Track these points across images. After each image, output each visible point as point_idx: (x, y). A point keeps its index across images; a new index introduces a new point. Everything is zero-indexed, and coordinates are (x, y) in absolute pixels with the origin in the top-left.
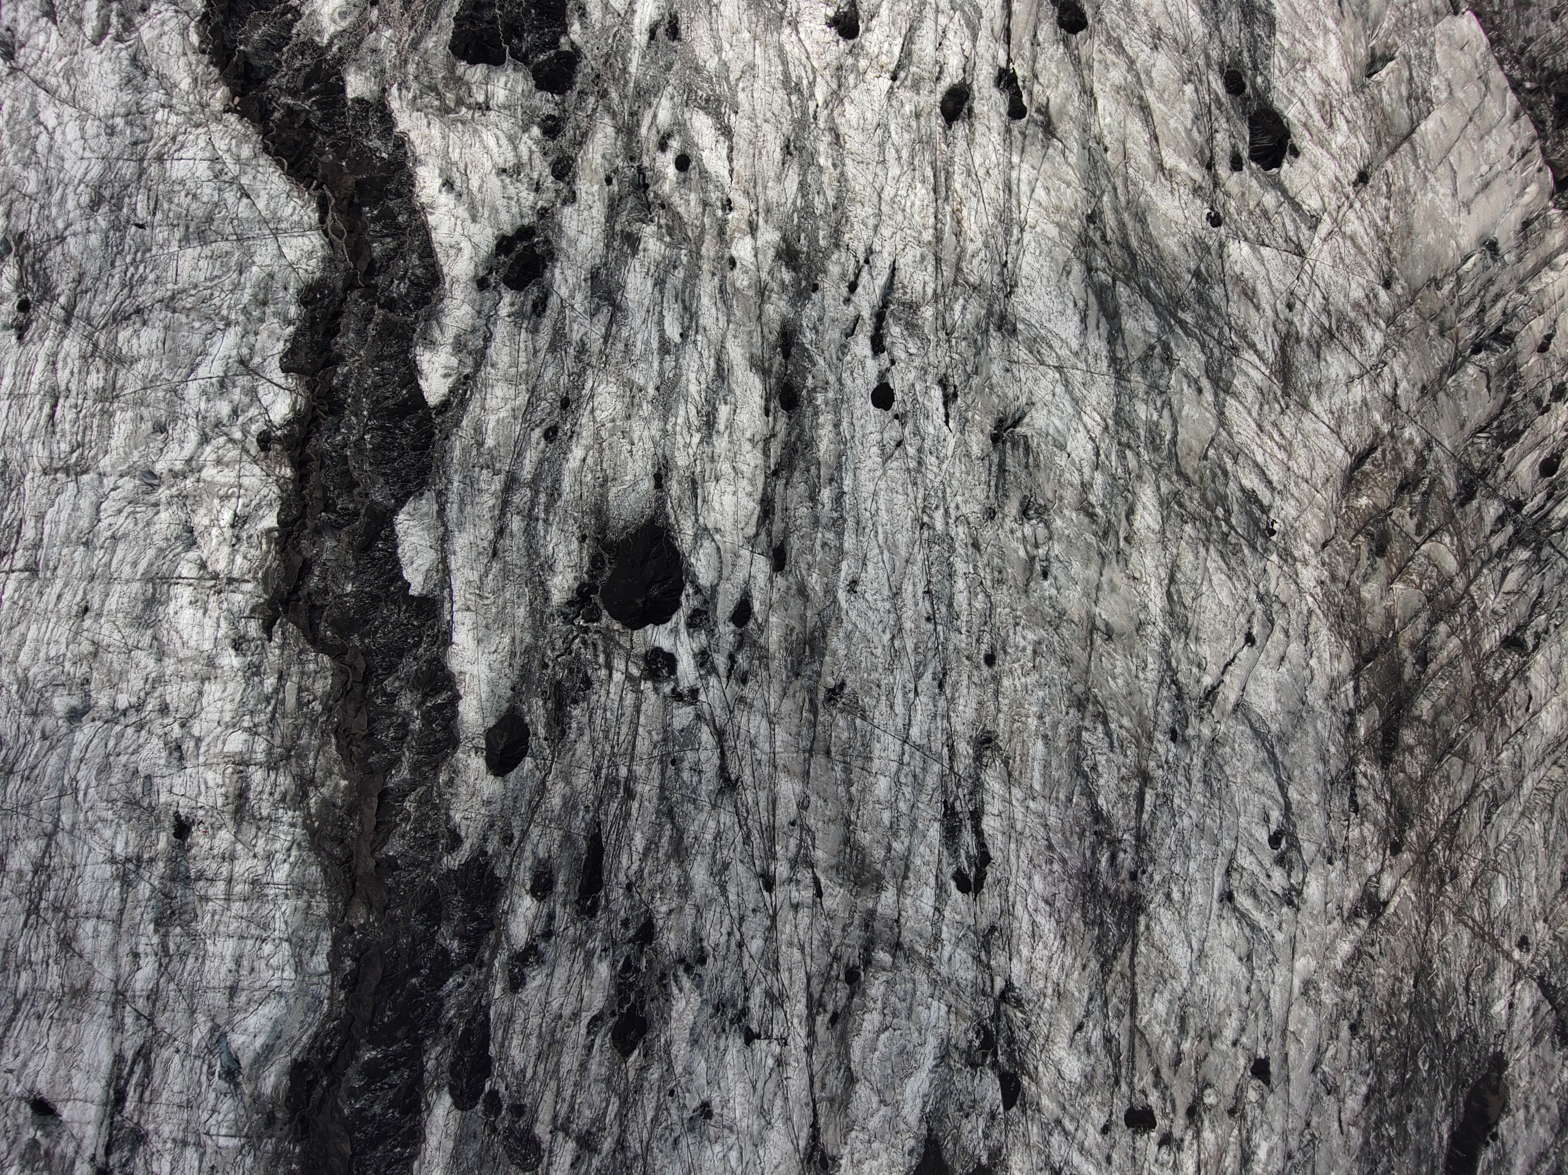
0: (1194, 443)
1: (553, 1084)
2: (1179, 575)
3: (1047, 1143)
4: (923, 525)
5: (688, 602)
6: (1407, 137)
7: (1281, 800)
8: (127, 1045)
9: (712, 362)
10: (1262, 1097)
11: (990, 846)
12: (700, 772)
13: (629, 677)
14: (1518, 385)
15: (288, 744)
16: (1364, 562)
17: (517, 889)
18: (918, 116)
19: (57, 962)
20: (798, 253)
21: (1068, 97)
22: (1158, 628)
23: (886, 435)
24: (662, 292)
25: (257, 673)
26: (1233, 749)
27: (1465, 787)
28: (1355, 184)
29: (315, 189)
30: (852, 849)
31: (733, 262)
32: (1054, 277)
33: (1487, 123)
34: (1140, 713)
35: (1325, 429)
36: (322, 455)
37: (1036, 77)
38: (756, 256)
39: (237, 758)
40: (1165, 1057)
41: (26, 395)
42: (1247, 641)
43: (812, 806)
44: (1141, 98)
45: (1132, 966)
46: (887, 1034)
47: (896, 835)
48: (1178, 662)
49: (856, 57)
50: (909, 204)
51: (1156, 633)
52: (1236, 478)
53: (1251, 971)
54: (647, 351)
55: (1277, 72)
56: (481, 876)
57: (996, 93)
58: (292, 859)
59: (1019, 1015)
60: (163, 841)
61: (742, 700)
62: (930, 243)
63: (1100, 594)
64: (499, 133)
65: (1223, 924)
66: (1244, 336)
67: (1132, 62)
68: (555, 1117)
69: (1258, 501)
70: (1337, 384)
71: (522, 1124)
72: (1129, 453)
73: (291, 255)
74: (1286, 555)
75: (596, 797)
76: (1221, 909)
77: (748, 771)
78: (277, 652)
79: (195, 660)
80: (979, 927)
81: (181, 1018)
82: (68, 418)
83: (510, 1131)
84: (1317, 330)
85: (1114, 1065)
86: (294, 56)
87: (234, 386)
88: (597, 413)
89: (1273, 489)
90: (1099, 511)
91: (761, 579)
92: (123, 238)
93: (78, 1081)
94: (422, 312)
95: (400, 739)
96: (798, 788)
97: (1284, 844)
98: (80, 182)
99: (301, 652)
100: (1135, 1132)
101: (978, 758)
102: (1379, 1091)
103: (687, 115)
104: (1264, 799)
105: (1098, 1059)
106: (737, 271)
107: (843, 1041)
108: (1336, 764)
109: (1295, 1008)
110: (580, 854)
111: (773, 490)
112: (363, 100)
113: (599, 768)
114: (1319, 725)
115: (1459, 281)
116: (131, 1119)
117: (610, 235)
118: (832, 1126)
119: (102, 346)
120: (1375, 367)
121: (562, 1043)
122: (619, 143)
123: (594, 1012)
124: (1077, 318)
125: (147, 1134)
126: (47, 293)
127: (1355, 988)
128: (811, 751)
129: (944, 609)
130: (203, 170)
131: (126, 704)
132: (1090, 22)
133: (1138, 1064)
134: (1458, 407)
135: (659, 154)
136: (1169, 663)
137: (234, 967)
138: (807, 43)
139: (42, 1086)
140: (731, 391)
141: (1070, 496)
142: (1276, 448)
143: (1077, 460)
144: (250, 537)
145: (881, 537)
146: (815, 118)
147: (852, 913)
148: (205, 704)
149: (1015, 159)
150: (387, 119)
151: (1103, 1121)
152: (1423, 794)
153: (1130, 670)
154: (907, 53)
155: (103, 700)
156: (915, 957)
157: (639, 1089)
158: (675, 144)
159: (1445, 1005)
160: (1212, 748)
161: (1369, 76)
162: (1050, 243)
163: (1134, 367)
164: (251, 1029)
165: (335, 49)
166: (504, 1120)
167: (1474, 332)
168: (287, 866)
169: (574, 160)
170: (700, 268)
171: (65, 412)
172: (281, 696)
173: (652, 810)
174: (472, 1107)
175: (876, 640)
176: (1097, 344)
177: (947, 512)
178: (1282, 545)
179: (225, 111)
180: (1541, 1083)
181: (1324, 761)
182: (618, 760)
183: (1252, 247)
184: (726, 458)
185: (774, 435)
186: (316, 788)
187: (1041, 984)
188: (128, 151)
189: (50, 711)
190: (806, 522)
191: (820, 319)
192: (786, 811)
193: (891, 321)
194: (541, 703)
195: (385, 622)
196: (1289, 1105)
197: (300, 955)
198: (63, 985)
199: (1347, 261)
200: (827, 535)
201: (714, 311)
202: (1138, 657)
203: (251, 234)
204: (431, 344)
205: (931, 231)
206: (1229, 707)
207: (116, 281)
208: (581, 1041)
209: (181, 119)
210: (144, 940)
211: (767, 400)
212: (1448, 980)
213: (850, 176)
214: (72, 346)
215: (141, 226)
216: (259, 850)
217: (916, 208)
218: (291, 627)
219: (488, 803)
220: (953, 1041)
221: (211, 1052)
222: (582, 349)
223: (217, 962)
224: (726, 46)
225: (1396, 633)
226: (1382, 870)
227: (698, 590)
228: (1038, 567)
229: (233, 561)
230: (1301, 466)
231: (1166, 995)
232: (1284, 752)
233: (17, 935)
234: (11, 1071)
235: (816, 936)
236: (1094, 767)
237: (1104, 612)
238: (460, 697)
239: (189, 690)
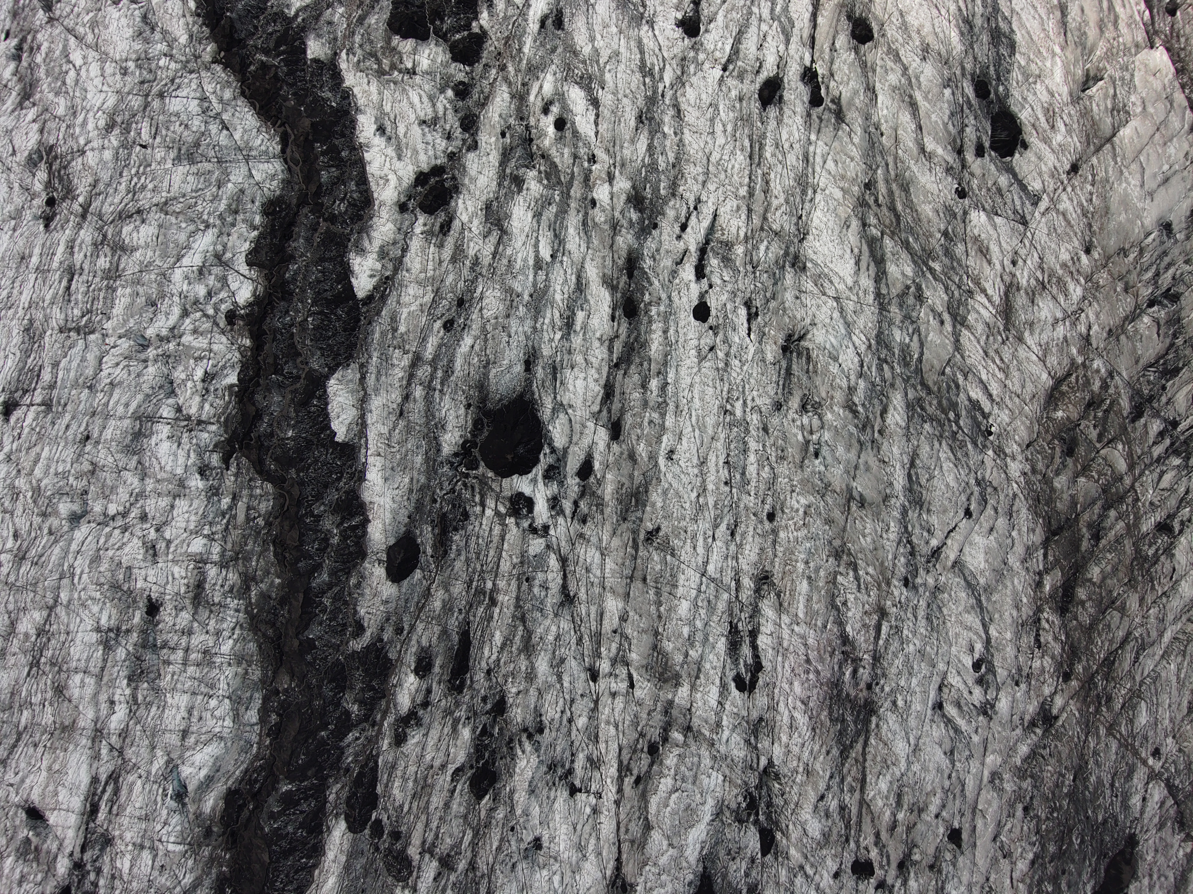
0: (935, 362)
1: (423, 818)
2: (918, 462)
3: (792, 883)
4: (726, 412)
5: (545, 460)
6: (1109, 140)
7: (984, 636)
8: (102, 770)
9: (574, 278)
10: (955, 857)
11: (762, 658)
12: (547, 588)
13: (497, 513)
14: (1181, 333)
15: (237, 549)
16: (1058, 460)
17: (403, 669)
18: (741, 100)
19: (51, 704)
20: (644, 198)
21: (856, 92)
22: (899, 501)
23: (702, 342)
24: (539, 222)
25: (216, 494)
26: (950, 596)
27: (1121, 634)
28: (1068, 173)
29: (279, 127)
30: (658, 654)
31: (594, 203)
32: (837, 229)
33: (1170, 133)
34: (882, 564)
35: (1034, 358)
36: (275, 331)
37: (832, 75)
38: (612, 199)
39: (198, 558)
40: (884, 823)
41: (49, 271)
42: (966, 514)
43: (630, 619)
44: (911, 97)
45: (864, 754)
46: (677, 794)
47: (692, 645)
48: (913, 527)
49: (697, 51)
50: (730, 166)
51: (898, 505)
52: (966, 391)
53: (953, 763)
54: (525, 266)
55: (1015, 83)
56: (377, 657)
57: (801, 86)
58: (235, 636)
59: (777, 785)
60: (138, 617)
61: (581, 536)
62: (744, 197)
63: (857, 472)
64: (422, 93)
65: (934, 726)
66: (978, 283)
67: (905, 69)
68: (424, 842)
69: (981, 409)
70: (1045, 324)
71: (398, 846)
72: (885, 367)
73: (258, 176)
74: (1000, 452)
75: (468, 602)
76: (933, 715)
77: (583, 590)
78: (232, 478)
79: (169, 481)
80: (751, 718)
81: (144, 752)
82: (81, 290)
83: (389, 851)
84: (1033, 282)
85: (846, 827)
86: (268, 23)
87: (210, 274)
88: (485, 311)
89: (993, 401)
90: (860, 409)
91: (601, 446)
92: (129, 155)
93: (63, 795)
94: (356, 227)
95: (322, 550)
96: (621, 605)
97: (983, 669)
98: (99, 109)
99: (251, 480)
100: (858, 878)
101: (757, 591)
102: (1042, 858)
103: (566, 88)
104: (971, 634)
105: (834, 822)
106: (596, 210)
107: (644, 797)
108: (1027, 611)
109: (983, 792)
110: (453, 645)
111: (614, 378)
112: (319, 60)
113: (471, 581)
114: (1016, 581)
115: (1141, 251)
116: (102, 827)
117: (502, 176)
118: (632, 861)
119: (110, 237)
120: (1074, 313)
121: (432, 786)
122: (513, 106)
123: (458, 765)
124: (852, 261)
125: (113, 838)
126: (69, 193)
127: (1029, 780)
128: (631, 578)
129: (738, 476)
130: (194, 106)
131: (115, 512)
132: (876, 36)
133: (864, 828)
134: (1134, 348)
135: (542, 116)
136: (906, 528)
137: (186, 716)
138: (660, 39)
139: (35, 797)
140: (587, 301)
141: (839, 397)
142: (997, 370)
143: (846, 369)
144: (216, 390)
145: (694, 419)
146: (663, 96)
147: (656, 701)
148: (175, 515)
149: (813, 137)
150: (337, 76)
151: (835, 868)
152: (1090, 638)
153: (876, 531)
154: (735, 51)
155: (97, 508)
156: (702, 737)
157: (488, 825)
158: (555, 109)
159: (1095, 796)
160: (934, 593)
161: (1084, 91)
162: (835, 203)
163: (894, 301)
164: (197, 763)
165: (299, 20)
166: (385, 842)
167: (1150, 291)
168: (231, 642)
169: (478, 117)
170: (568, 206)
171: (78, 285)
172: (233, 512)
173: (509, 615)
174: (361, 831)
175: (686, 496)
176: (867, 282)
177: (745, 402)
178: (997, 443)
179: (213, 62)
180: (1163, 858)
181: (1018, 608)
182: (486, 575)
183: (988, 216)
184: (580, 351)
185: (617, 337)
186: (257, 584)
187: (795, 763)
188: (137, 88)
189: (56, 513)
190: (638, 404)
191: (658, 250)
192: (610, 622)
193: (711, 254)
194: (430, 529)
195: (316, 461)
196: (975, 864)
197: (237, 710)
198: (55, 722)
199: (1059, 231)
200: (653, 415)
201: (577, 239)
202: (883, 521)
203: (228, 159)
204: (362, 252)
205: (746, 188)
206: (949, 564)
207: (123, 187)
208: (446, 786)
209: (179, 66)
210: (119, 691)
211: (614, 309)
212: (1098, 777)
213: (687, 142)
214: (87, 235)
215: (144, 147)
216: (210, 628)
217: (736, 170)
218: (244, 460)
219: (385, 602)
220: (726, 803)
221: (165, 779)
222: (476, 262)
223: (174, 711)
224: (598, 37)
225: (1077, 515)
226: (1055, 692)
227: (553, 451)
228: (811, 449)
229: (202, 407)
230: (1014, 384)
231: (888, 777)
232: (989, 599)
233: (21, 682)
234: (12, 785)
235: (627, 717)
236: (845, 603)
237: (860, 486)
238: (369, 521)
239: (164, 504)
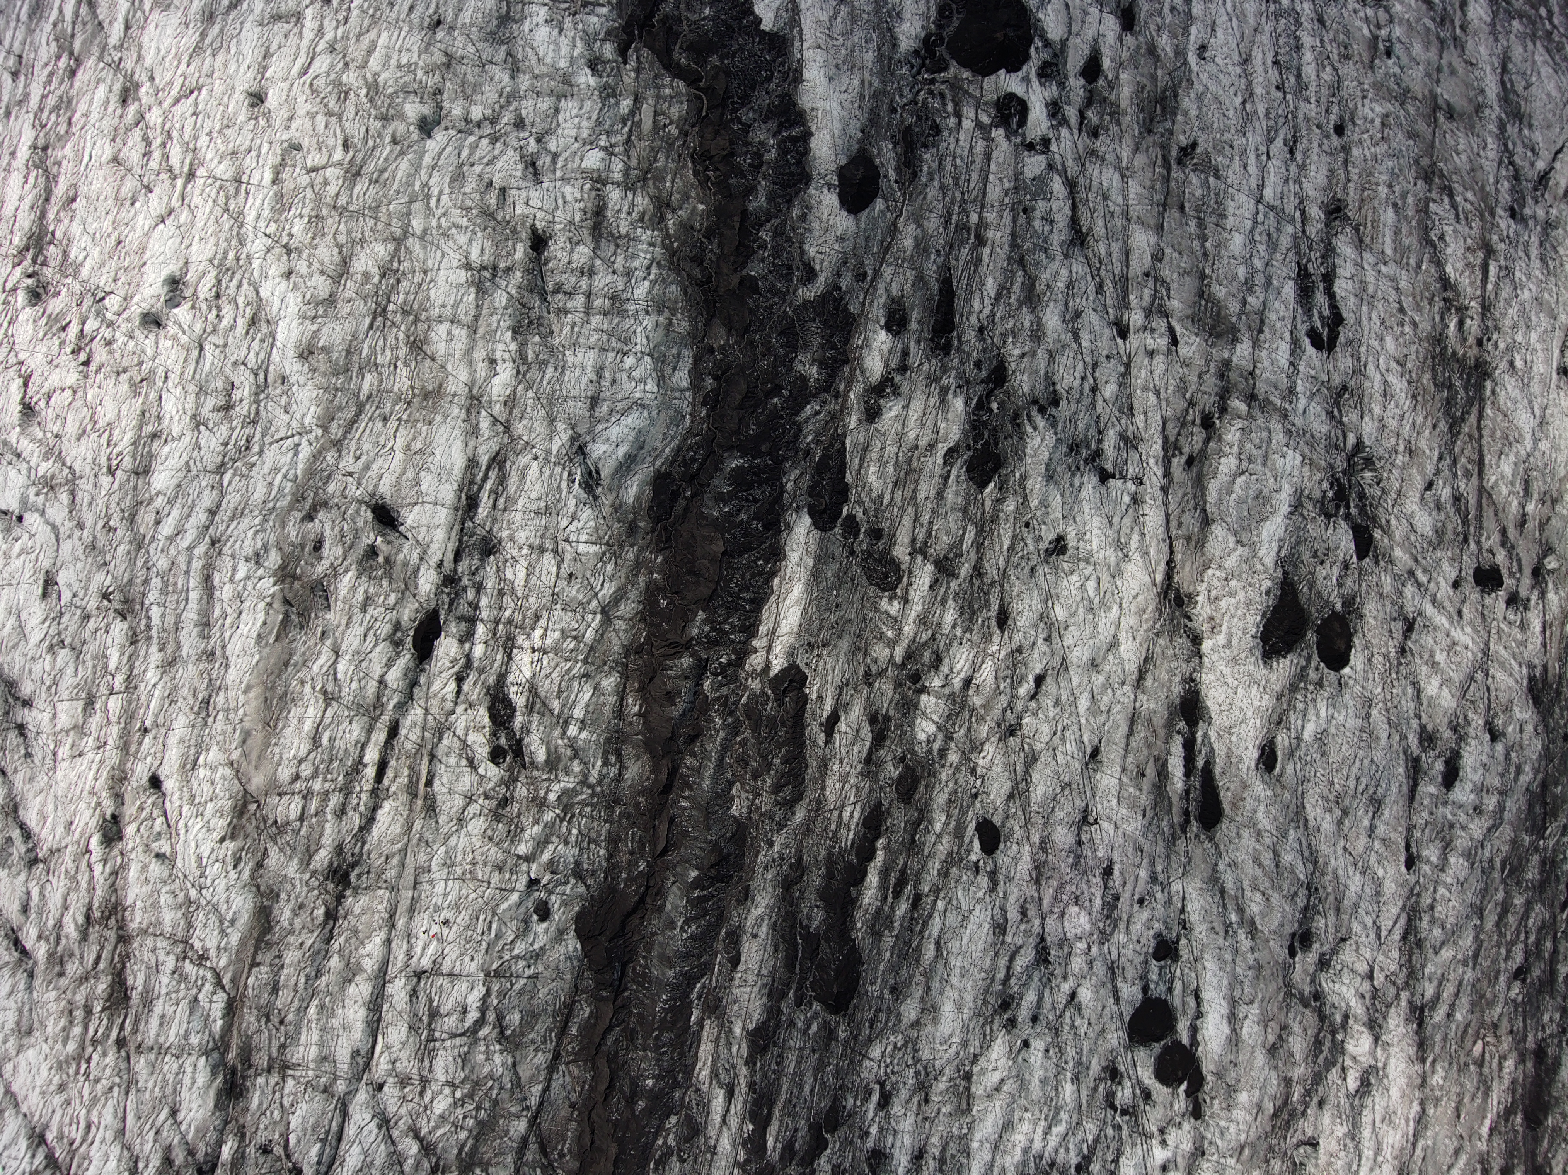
1: (911, 510)
2: (1511, 66)
3: (1400, 594)
5: (1038, 55)
8: (481, 449)
11: (1342, 308)
12: (1052, 222)
13: (979, 125)
15: (645, 166)
17: (870, 325)
19: (406, 365)
22: (1495, 112)
25: (613, 95)
30: (1207, 302)
34: (1483, 188)
39: (595, 175)
40: (1511, 517)
43: (1166, 258)
45: (1479, 428)
46: (1243, 478)
47: (1251, 290)
48: (1514, 145)
51: (1493, 117)
56: (837, 309)
58: (652, 278)
59: (1369, 473)
60: (521, 252)
61: (1093, 153)
63: (1441, 75)
68: (913, 541)
71: (880, 547)
75: (947, 241)
77: (1100, 223)
78: (633, 74)
79: (551, 77)
80: (1332, 385)
81: (540, 426)
83: (870, 553)
85: (1463, 523)
91: (1111, 38)
93: (427, 482)
95: (756, 167)
96: (1153, 240)
99: (656, 77)
100: (1482, 591)
101: (1329, 223)
105: (1447, 517)
107: (1200, 482)
110: (932, 295)
113: (950, 214)
116: (483, 527)
118: (1188, 564)
121: (920, 471)
123: (951, 444)
125: (500, 542)
128: (1164, 205)
129: (1292, 80)
131: (480, 116)
133: (1485, 524)
136: (1506, 145)
137: (595, 378)
139: (386, 490)
145: (1229, 5)
147: (1208, 362)
148: (561, 120)
151: (1454, 575)
153: (1471, 148)
155: (456, 111)
156: (1270, 407)
157: (995, 520)
160: (1546, 229)
164: (613, 439)
166: (862, 543)
168: (646, 284)
172: (636, 119)
173: (1003, 256)
174: (831, 530)
175: (1228, 102)
182: (969, 207)
186: (673, 211)
187: (1393, 441)
189: (402, 116)
192: (1140, 263)
194: (890, 146)
195: (742, 49)
197: (662, 370)
198: (413, 388)
202: (1478, 136)
208: (938, 471)
210: (501, 347)
216: (618, 267)
218: (645, 52)
219: (841, 239)
221: (571, 460)
223: (577, 373)
227: (1047, 44)
231: (1512, 457)
233: (361, 337)
234: (351, 475)
235: (1171, 382)
236: (1442, 238)
237: (1448, 91)
238: (812, 135)
239: (545, 106)
